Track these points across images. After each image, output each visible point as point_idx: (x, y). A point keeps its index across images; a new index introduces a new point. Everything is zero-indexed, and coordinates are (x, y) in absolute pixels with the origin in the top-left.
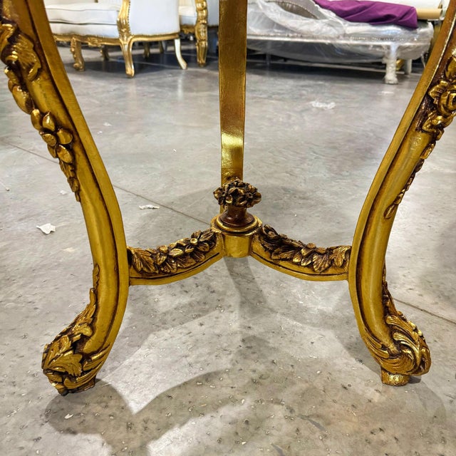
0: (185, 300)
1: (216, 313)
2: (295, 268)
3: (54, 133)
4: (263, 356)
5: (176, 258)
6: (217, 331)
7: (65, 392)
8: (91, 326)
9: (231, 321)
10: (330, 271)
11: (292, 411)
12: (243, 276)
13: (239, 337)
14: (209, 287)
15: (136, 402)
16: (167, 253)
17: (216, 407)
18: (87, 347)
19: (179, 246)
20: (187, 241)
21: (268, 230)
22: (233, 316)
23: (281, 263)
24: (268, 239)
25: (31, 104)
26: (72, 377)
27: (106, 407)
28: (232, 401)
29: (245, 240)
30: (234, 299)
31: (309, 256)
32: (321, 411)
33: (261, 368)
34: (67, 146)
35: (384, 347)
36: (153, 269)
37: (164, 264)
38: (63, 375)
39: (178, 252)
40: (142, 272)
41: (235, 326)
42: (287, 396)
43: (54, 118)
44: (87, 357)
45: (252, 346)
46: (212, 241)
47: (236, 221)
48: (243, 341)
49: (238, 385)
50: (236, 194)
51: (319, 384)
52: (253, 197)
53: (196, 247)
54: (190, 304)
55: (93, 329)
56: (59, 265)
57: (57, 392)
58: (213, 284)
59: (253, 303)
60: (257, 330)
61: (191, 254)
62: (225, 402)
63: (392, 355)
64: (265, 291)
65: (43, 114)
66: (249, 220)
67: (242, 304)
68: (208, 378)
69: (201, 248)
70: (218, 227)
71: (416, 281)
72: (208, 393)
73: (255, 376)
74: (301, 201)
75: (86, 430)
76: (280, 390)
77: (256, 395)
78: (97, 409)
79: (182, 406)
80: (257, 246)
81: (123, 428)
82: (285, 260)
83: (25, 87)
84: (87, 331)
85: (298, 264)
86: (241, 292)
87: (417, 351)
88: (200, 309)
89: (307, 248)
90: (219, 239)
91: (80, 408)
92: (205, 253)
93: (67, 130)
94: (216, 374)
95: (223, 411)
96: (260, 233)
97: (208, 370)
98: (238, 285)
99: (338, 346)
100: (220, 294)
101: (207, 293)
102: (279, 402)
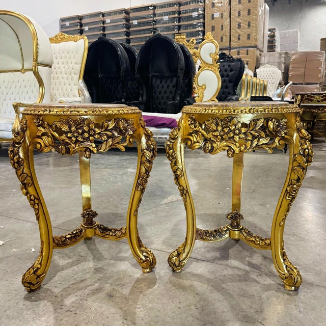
0: (70, 261)
1: (84, 263)
2: (111, 237)
3: (34, 201)
4: (102, 272)
5: (68, 239)
6: (84, 268)
7: (31, 291)
8: (40, 264)
10: (122, 235)
11: (112, 284)
12: (94, 250)
13: (93, 268)
14: (80, 256)
15: (57, 291)
16: (65, 237)
17: (86, 287)
18: (39, 272)
19: (69, 234)
20: (72, 233)
21: (101, 225)
22: (90, 263)
23: (106, 236)
24: (101, 228)
25: (27, 194)
26: (33, 285)
27: (46, 293)
28: (92, 285)
29: (93, 230)
30: (90, 257)
31: (115, 232)
32: (121, 283)
33: (101, 275)
34: (37, 204)
35: (141, 259)
36: (61, 243)
37: (64, 241)
38: (30, 283)
39: (69, 236)
40: (57, 244)
41: (91, 266)
42: (110, 281)
43: (34, 196)
44: (38, 277)
45: (97, 270)
46: (81, 231)
47: (89, 224)
48: (95, 269)
49: (94, 280)
50: (89, 214)
51: (121, 276)
52: (95, 214)
53: (75, 234)
54: (73, 262)
55: (41, 266)
56: (11, 256)
57: (26, 293)
58: (82, 254)
59: (98, 257)
60: (99, 266)
61: (74, 237)
62: (89, 286)
63: (144, 261)
65: (31, 196)
66: (94, 223)
67: (94, 259)
68: (82, 281)
69: (77, 234)
70: (83, 227)
72: (82, 285)
73: (99, 278)
75: (41, 300)
76: (107, 280)
77: (99, 283)
78: (44, 294)
79: (74, 289)
80: (98, 231)
81: (54, 297)
82: (107, 235)
83: (26, 189)
84: (39, 266)
85: (111, 235)
86: (93, 255)
87: (151, 258)
88: (78, 262)
89: (114, 229)
90: (83, 230)
91: (36, 295)
92: (79, 236)
93: (37, 199)
94: (85, 279)
95: (88, 288)
96: (98, 227)
97: (82, 279)
98: (92, 253)
99: (130, 265)
100: (84, 257)
101: (79, 257)
102: (108, 283)
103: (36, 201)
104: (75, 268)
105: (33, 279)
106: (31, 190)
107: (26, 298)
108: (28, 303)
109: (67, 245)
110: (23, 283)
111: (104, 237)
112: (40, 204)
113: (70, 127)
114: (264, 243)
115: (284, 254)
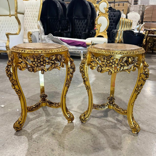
0: (35, 116)
1: (41, 117)
2: (54, 107)
3: (18, 92)
4: (50, 122)
5: (34, 107)
6: (42, 120)
7: (17, 131)
9: (44, 118)
10: (59, 106)
11: (54, 128)
12: (46, 110)
13: (46, 120)
14: (39, 113)
15: (29, 131)
16: (33, 107)
17: (42, 130)
18: (21, 123)
19: (34, 105)
20: (36, 104)
21: (49, 101)
22: (44, 117)
23: (51, 106)
24: (49, 103)
25: (15, 88)
26: (18, 128)
28: (45, 129)
29: (45, 103)
30: (44, 114)
31: (55, 104)
32: (58, 128)
33: (49, 124)
34: (19, 93)
35: (67, 117)
36: (30, 109)
37: (32, 109)
38: (17, 128)
39: (34, 106)
40: (29, 110)
41: (45, 119)
42: (53, 127)
43: (18, 90)
44: (21, 125)
45: (47, 121)
46: (40, 104)
47: (43, 100)
48: (46, 121)
49: (46, 126)
50: (43, 96)
51: (58, 124)
52: (46, 96)
53: (37, 105)
54: (36, 116)
55: (22, 120)
57: (15, 132)
58: (40, 113)
59: (48, 114)
60: (48, 119)
61: (37, 107)
62: (44, 129)
63: (69, 118)
64: (50, 113)
65: (16, 89)
66: (46, 100)
67: (46, 115)
68: (40, 126)
69: (38, 105)
70: (41, 102)
71: (77, 107)
72: (41, 128)
73: (48, 125)
74: (58, 94)
75: (22, 135)
76: (52, 126)
77: (48, 127)
78: (23, 133)
79: (37, 130)
80: (48, 104)
81: (28, 134)
82: (52, 106)
83: (14, 86)
84: (21, 120)
85: (54, 106)
86: (45, 113)
87: (72, 117)
88: (38, 117)
89: (55, 103)
90: (41, 103)
91: (20, 133)
92: (39, 106)
93: (19, 91)
94: (42, 126)
95: (43, 130)
96: (48, 102)
97: (40, 125)
98: (45, 112)
100: (41, 114)
101: (39, 114)
102: (52, 128)
103: (19, 92)
104: (37, 120)
105: (18, 126)
106: (16, 87)
107: (16, 134)
108: (16, 137)
109: (34, 110)
110: (14, 127)
111: (50, 106)
112: (21, 93)
113: (34, 59)
114: (124, 112)
115: (133, 118)
